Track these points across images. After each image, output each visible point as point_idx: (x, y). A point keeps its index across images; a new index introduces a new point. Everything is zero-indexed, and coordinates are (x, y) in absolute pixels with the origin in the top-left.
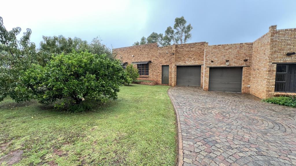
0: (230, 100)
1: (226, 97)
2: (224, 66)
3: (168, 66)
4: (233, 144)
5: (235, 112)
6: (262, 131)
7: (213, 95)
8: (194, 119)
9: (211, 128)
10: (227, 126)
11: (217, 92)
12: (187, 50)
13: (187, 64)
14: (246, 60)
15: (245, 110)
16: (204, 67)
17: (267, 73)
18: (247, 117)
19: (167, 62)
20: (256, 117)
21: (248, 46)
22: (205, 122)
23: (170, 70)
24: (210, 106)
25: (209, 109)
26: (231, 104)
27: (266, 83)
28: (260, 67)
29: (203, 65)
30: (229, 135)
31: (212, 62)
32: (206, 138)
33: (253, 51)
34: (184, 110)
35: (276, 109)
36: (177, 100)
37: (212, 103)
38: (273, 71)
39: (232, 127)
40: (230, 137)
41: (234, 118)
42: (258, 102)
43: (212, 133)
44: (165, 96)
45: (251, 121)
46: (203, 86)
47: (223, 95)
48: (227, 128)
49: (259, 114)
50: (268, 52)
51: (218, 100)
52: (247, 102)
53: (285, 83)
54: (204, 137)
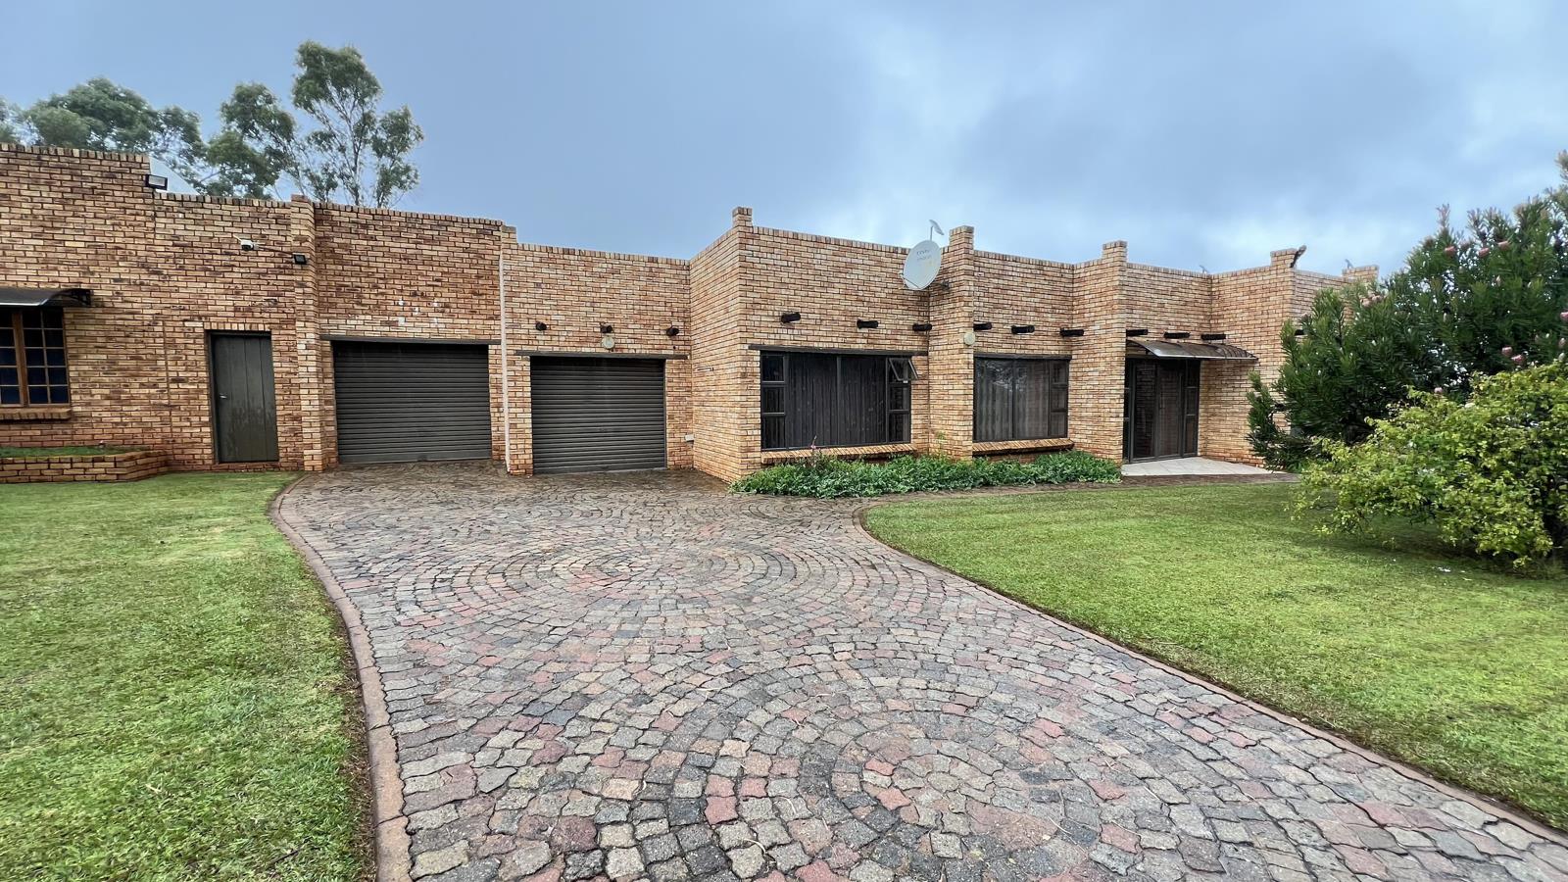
0: (627, 502)
1: (612, 495)
2: (593, 350)
3: (265, 336)
4: (653, 677)
5: (651, 546)
6: (737, 596)
7: (557, 493)
8: (465, 626)
9: (558, 644)
10: (625, 614)
11: (573, 477)
12: (397, 247)
13: (401, 335)
14: (673, 332)
15: (682, 534)
16: (504, 352)
17: (739, 381)
18: (693, 556)
19: (249, 309)
20: (718, 549)
21: (674, 272)
22: (522, 626)
23: (280, 366)
24: (545, 545)
25: (540, 558)
26: (635, 517)
27: (739, 422)
28: (717, 362)
29: (498, 343)
30: (633, 649)
31: (541, 327)
32: (535, 696)
33: (692, 295)
34: (401, 595)
35: (768, 512)
36: (350, 550)
37: (554, 527)
38: (753, 374)
39: (646, 610)
40: (639, 656)
41: (650, 572)
42: (721, 495)
43: (563, 665)
44: (248, 541)
45: (704, 569)
46: (507, 452)
47: (598, 487)
48: (623, 621)
49: (727, 537)
50: (736, 306)
51: (583, 512)
52: (687, 500)
53: (783, 417)
54: (528, 695)
